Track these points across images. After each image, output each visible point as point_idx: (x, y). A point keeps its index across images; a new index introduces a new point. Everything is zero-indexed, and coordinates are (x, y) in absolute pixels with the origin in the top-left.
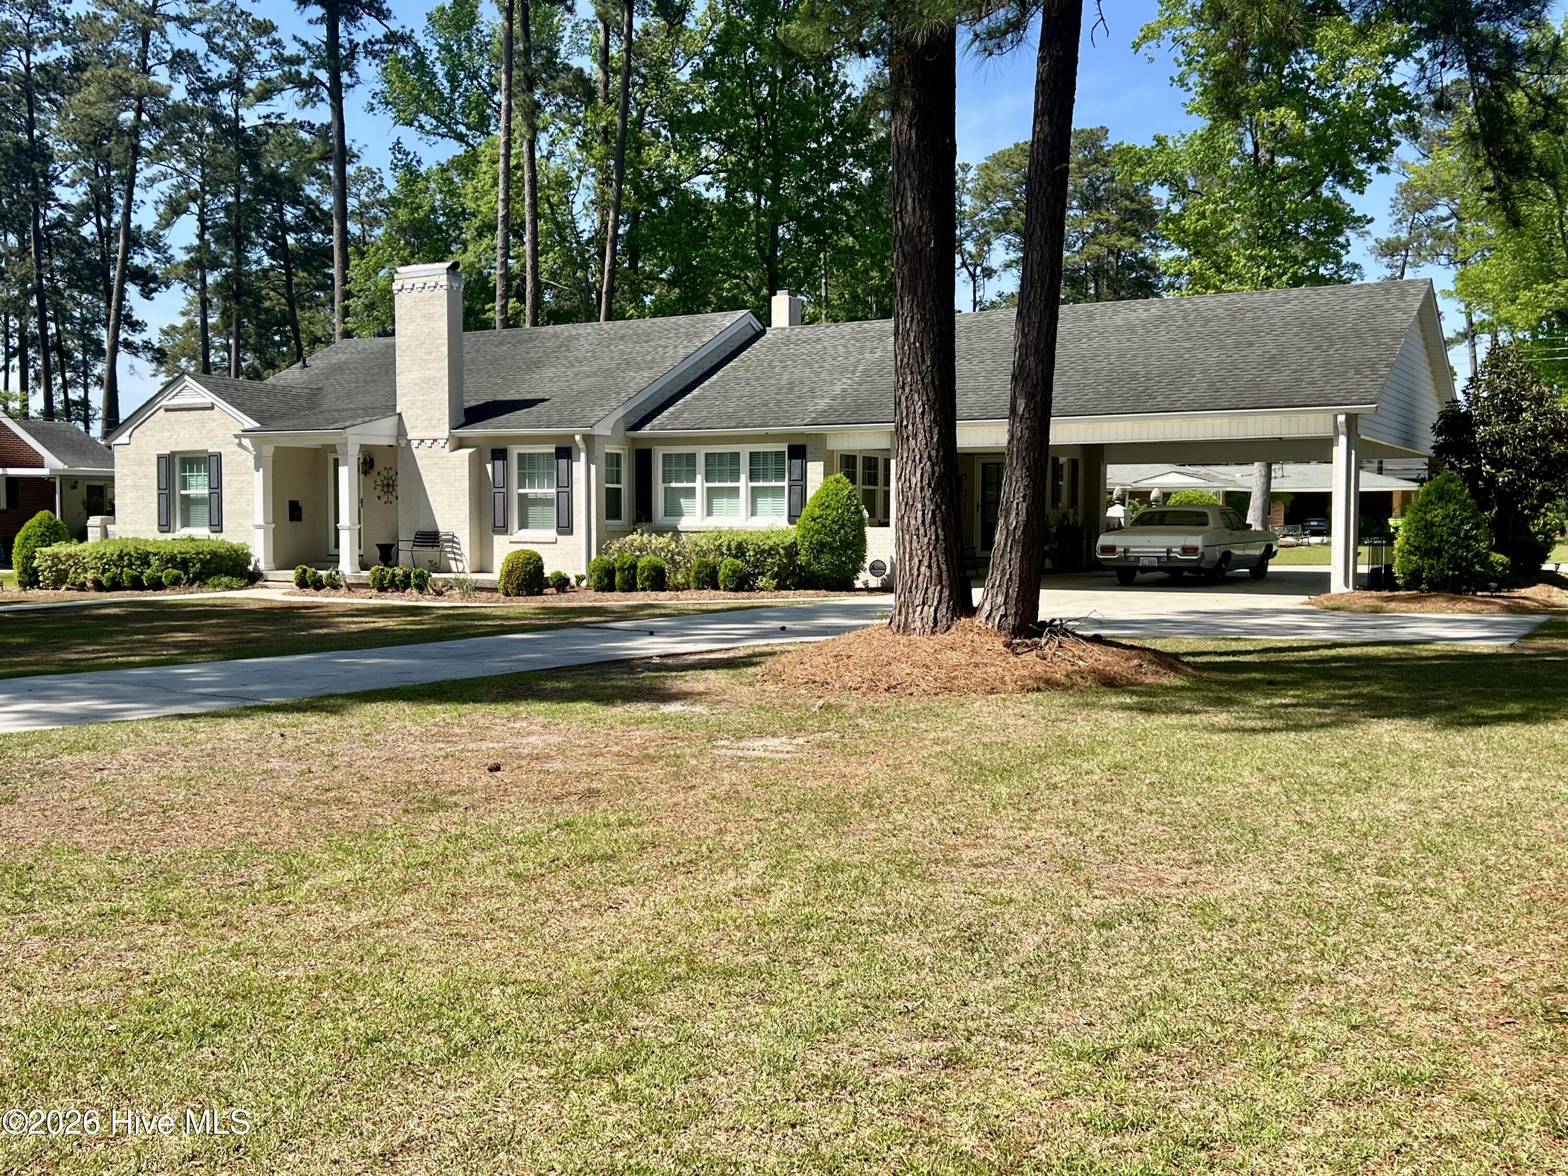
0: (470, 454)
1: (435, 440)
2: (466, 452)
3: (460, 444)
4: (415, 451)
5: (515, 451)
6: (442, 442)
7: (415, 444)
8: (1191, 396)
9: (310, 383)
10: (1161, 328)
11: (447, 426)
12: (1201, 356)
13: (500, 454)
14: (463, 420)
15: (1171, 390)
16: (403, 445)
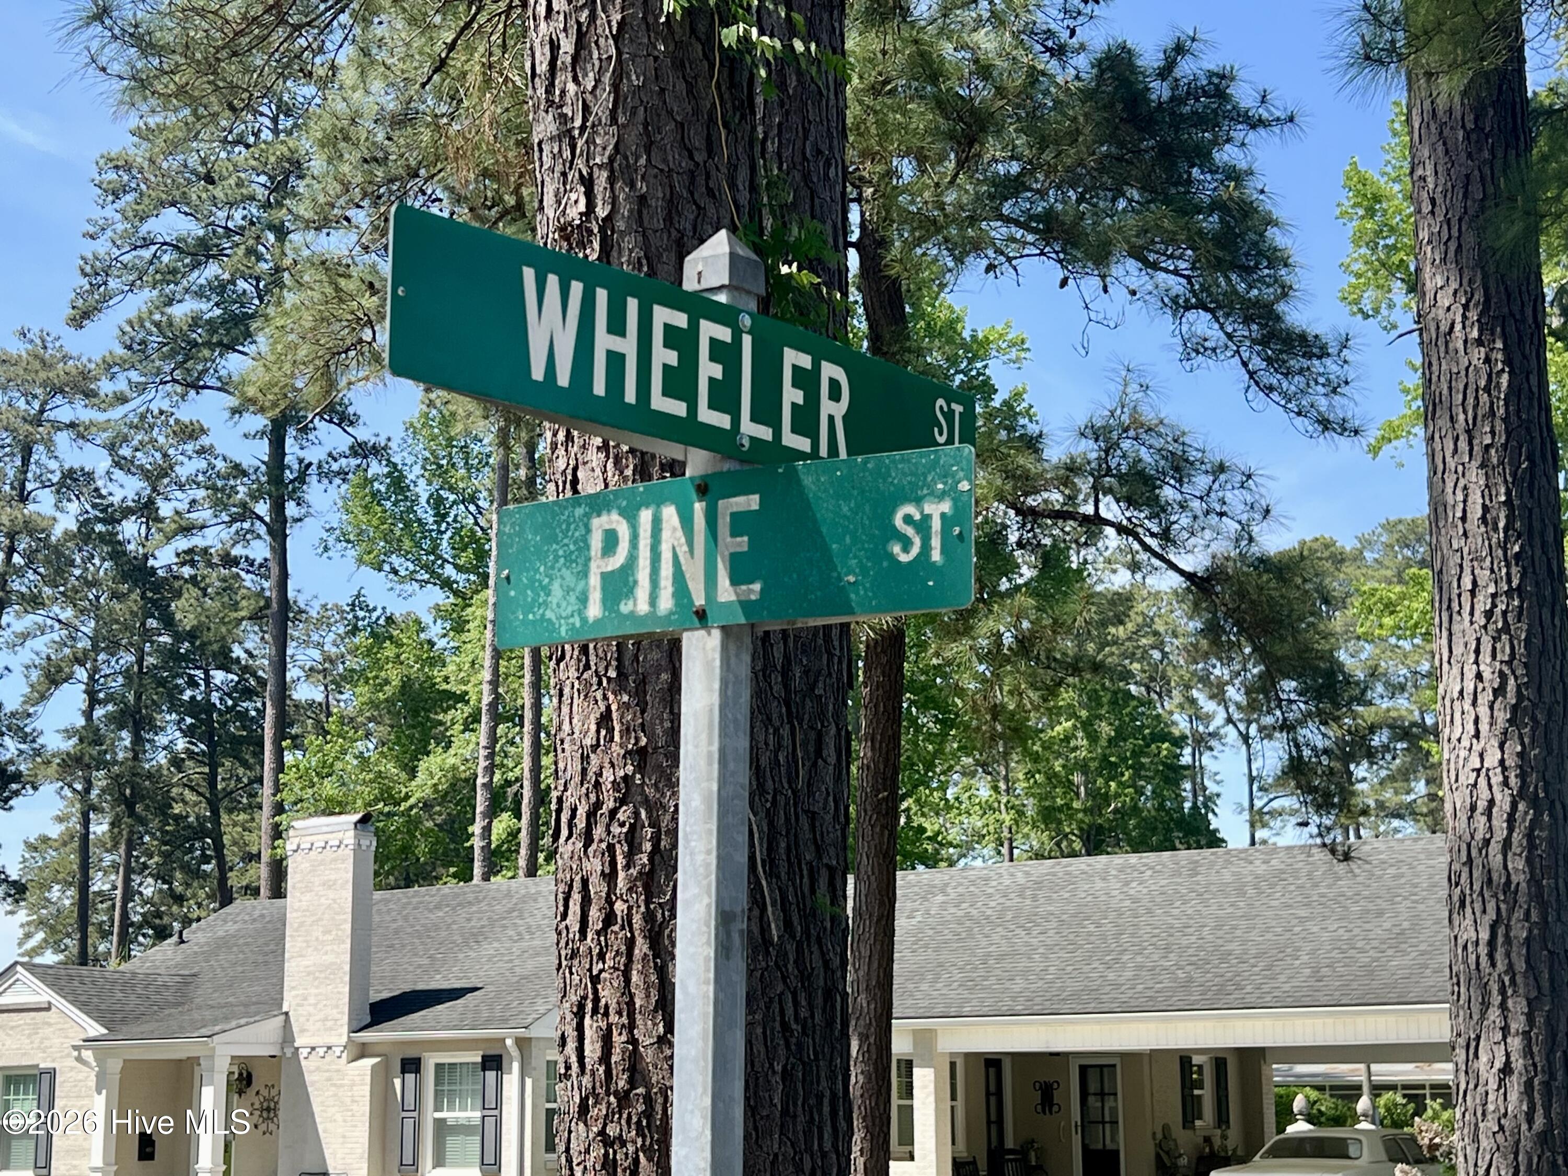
0: (373, 1067)
1: (329, 1048)
2: (369, 1062)
3: (362, 1051)
4: (304, 1063)
5: (430, 1061)
6: (338, 1051)
7: (304, 1052)
8: (1287, 987)
9: (184, 967)
10: (1278, 888)
11: (345, 1029)
12: (1315, 929)
13: (411, 1065)
14: (368, 1019)
15: (1265, 977)
16: (289, 1055)
